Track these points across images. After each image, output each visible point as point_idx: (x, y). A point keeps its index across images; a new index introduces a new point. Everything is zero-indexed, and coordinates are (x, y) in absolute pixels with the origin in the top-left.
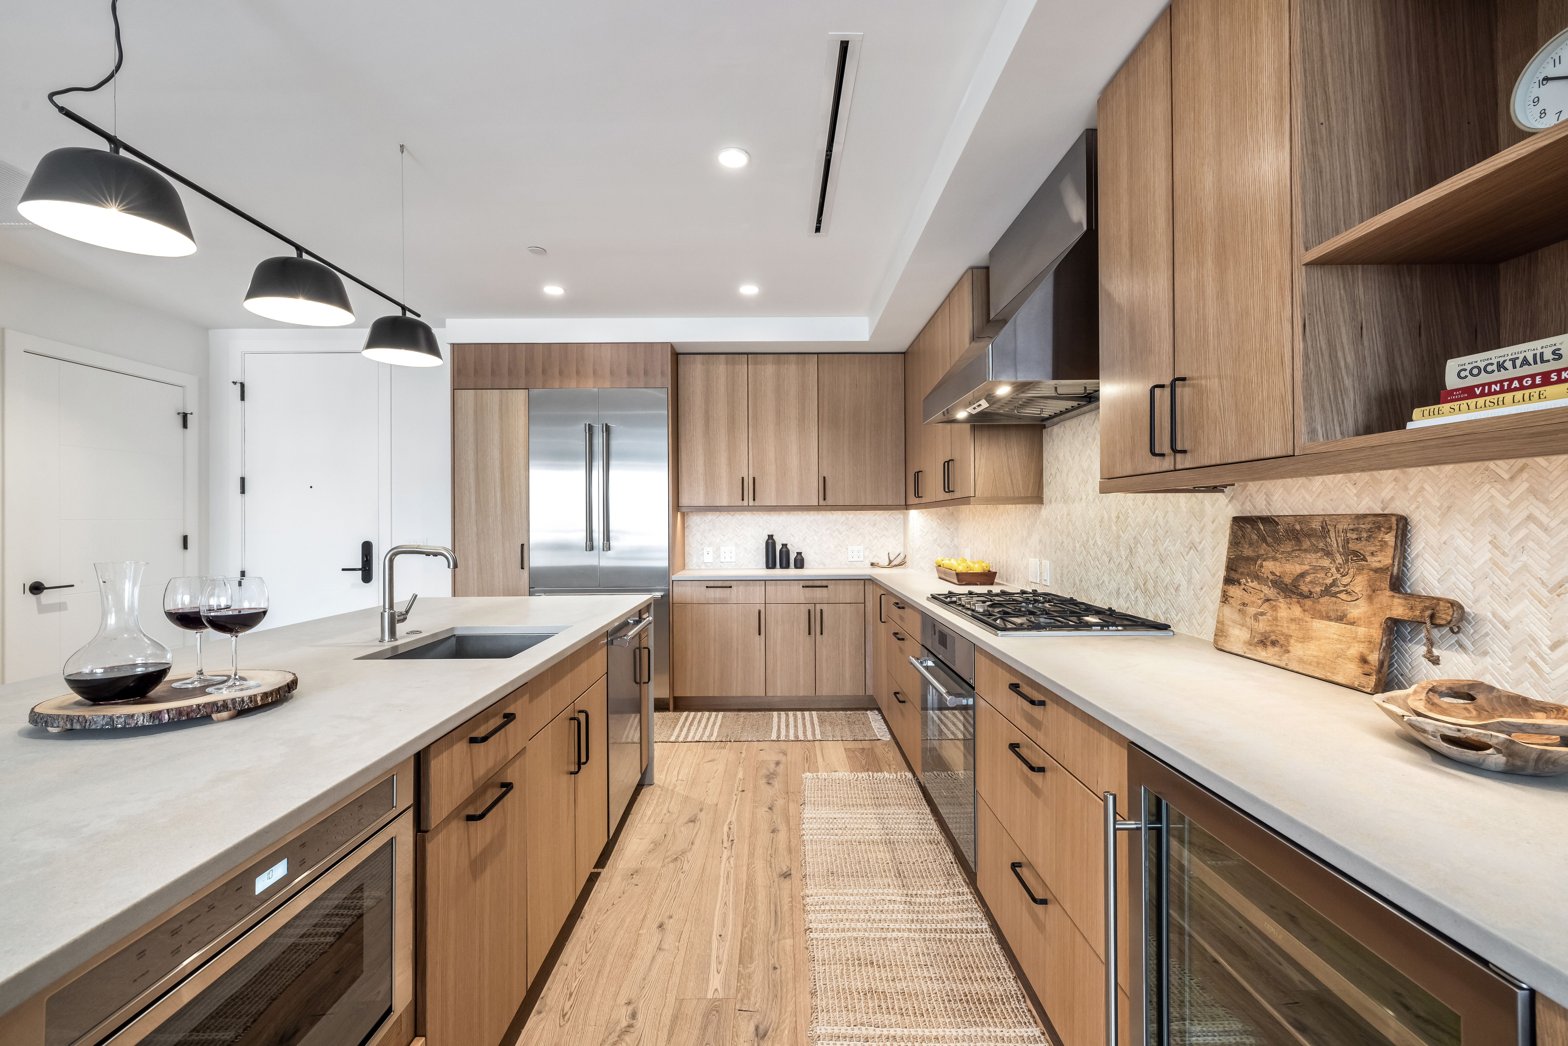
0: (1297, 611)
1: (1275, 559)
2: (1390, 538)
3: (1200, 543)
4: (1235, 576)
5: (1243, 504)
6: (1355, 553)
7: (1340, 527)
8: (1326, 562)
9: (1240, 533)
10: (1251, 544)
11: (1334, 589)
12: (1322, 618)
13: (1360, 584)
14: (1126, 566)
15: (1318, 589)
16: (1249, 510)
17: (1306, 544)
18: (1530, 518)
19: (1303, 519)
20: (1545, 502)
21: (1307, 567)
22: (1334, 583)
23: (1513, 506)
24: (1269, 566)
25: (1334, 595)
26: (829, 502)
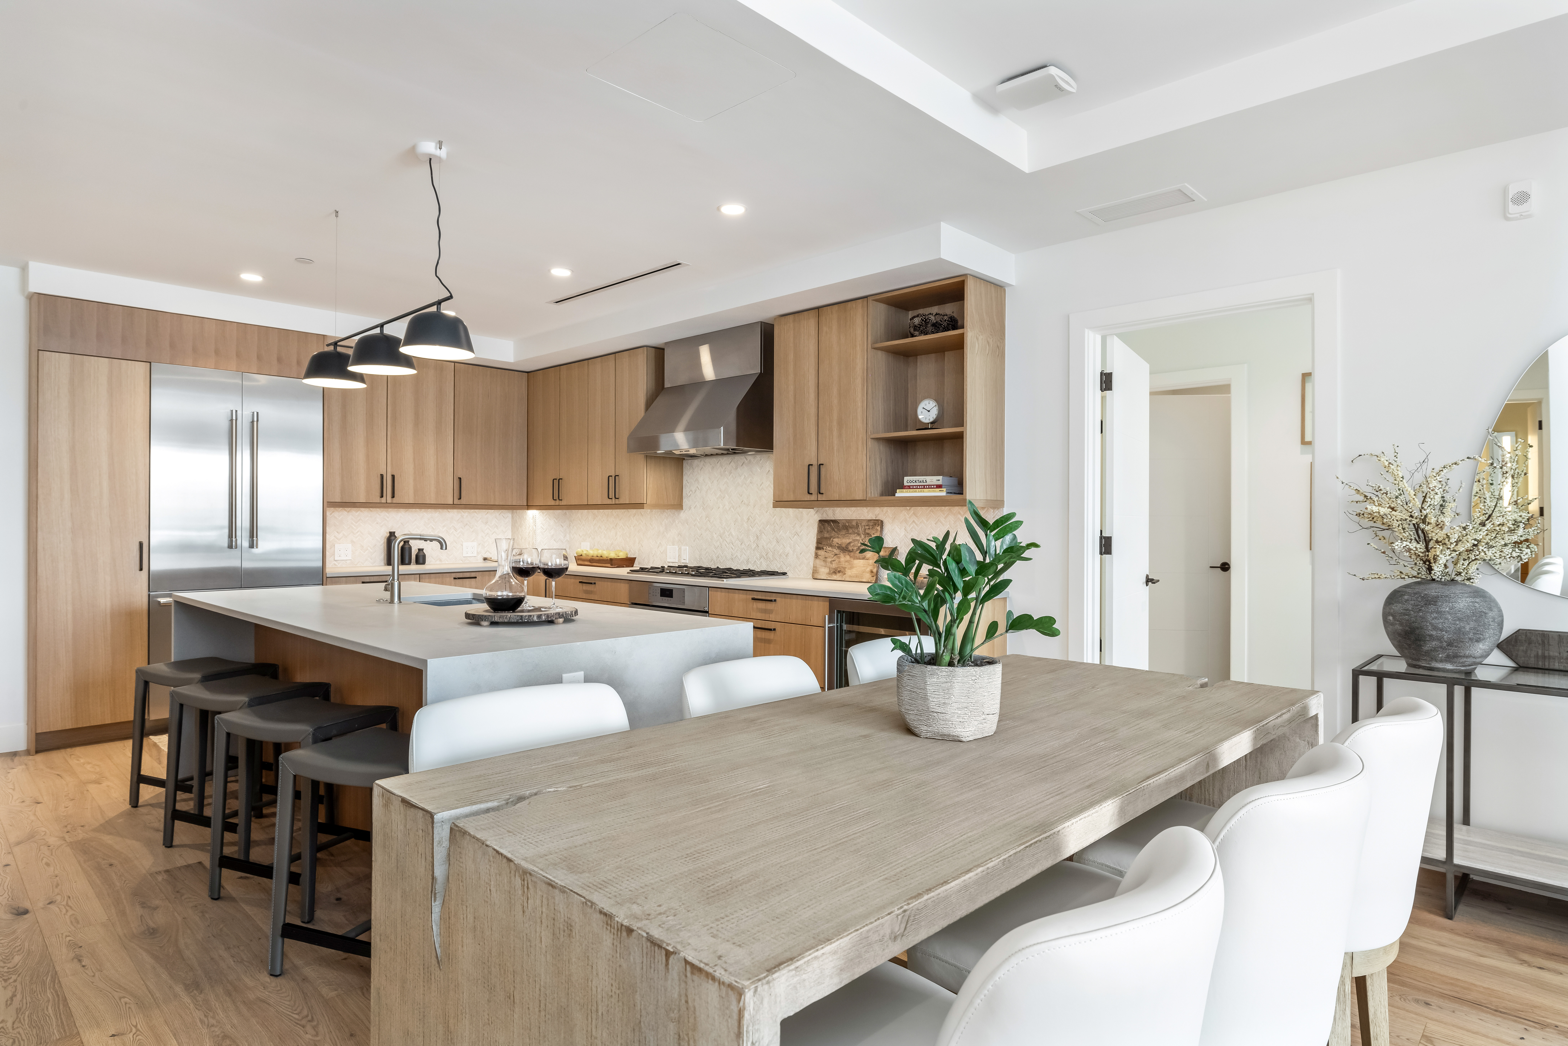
0: (848, 557)
1: (838, 537)
2: (879, 528)
3: (800, 532)
4: (820, 546)
5: (822, 514)
6: (868, 534)
8: (858, 538)
9: (822, 527)
10: (828, 532)
12: (857, 559)
14: (754, 546)
15: (855, 548)
16: (824, 517)
17: (851, 531)
19: (849, 521)
21: (851, 540)
22: (861, 545)
24: (836, 540)
26: (463, 501)
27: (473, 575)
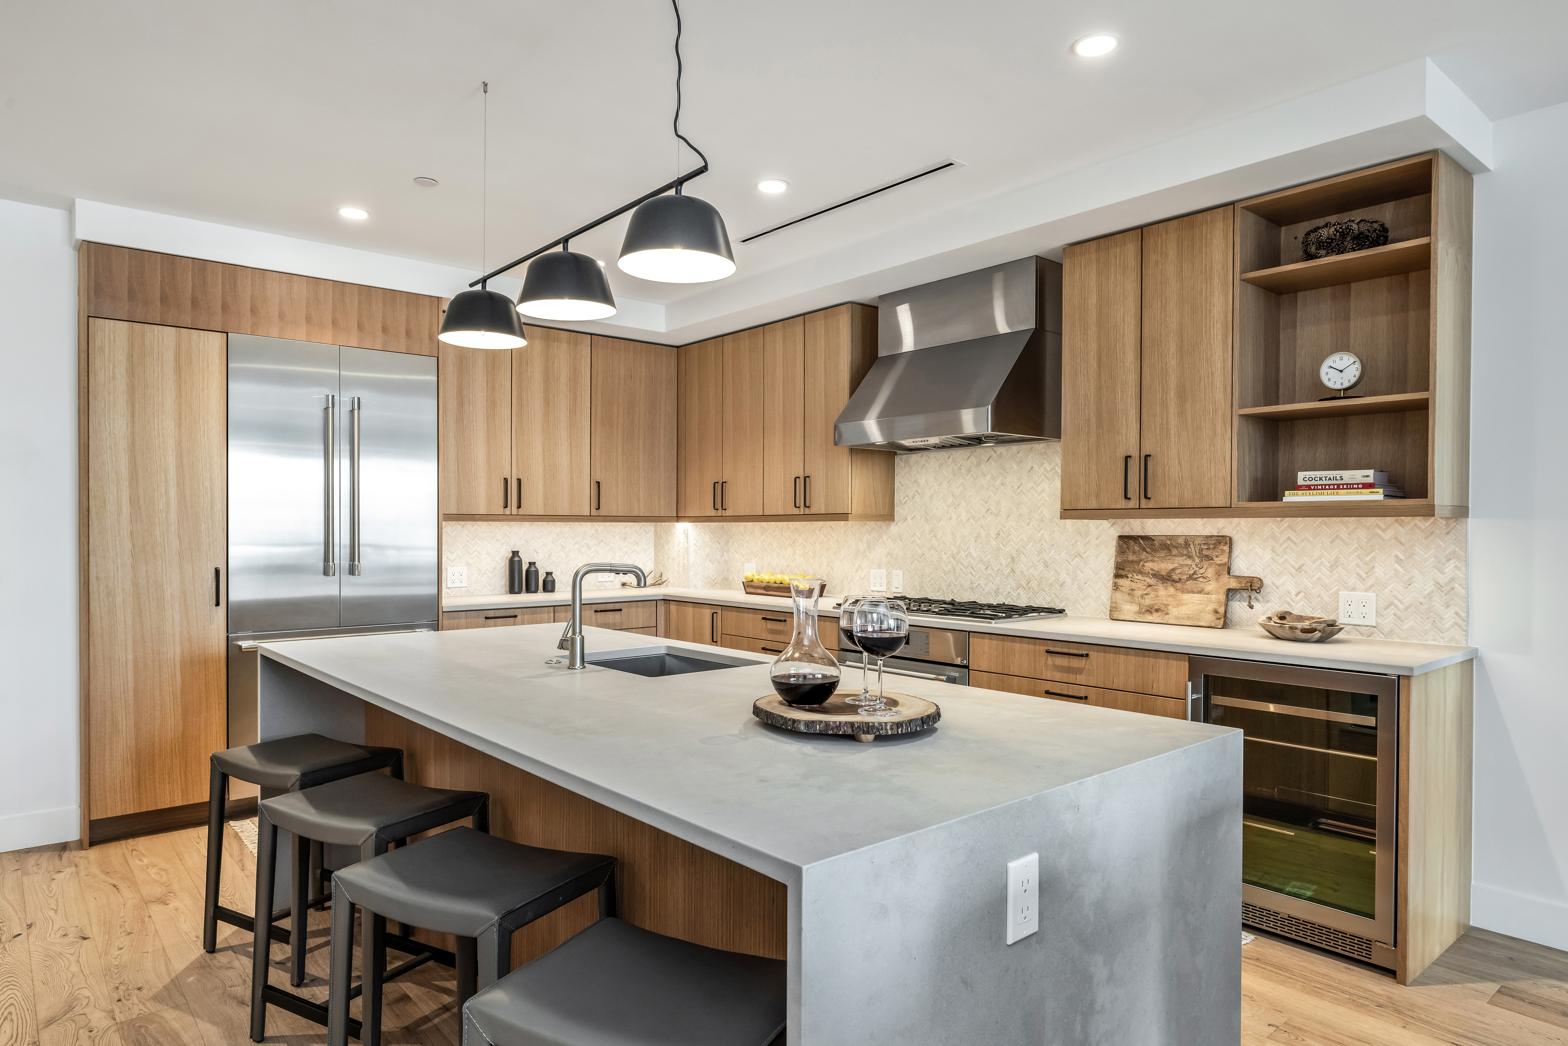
0: (1172, 590)
1: (1153, 561)
2: (1226, 548)
3: (1085, 553)
4: (1121, 572)
5: (1123, 527)
6: (1207, 556)
7: (1197, 542)
8: (1189, 562)
9: (1125, 546)
10: (1134, 553)
11: (1195, 576)
12: (1188, 592)
13: (1210, 572)
14: (1007, 571)
15: (1185, 577)
16: (1127, 532)
17: (1175, 552)
18: (1289, 538)
19: (1172, 538)
20: (1295, 531)
21: (1177, 565)
22: (1195, 573)
23: (1281, 533)
24: (1149, 566)
25: (1196, 579)
26: (602, 512)
27: (617, 606)
